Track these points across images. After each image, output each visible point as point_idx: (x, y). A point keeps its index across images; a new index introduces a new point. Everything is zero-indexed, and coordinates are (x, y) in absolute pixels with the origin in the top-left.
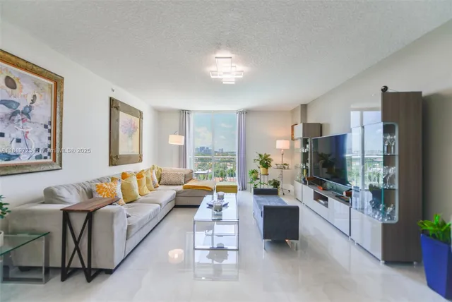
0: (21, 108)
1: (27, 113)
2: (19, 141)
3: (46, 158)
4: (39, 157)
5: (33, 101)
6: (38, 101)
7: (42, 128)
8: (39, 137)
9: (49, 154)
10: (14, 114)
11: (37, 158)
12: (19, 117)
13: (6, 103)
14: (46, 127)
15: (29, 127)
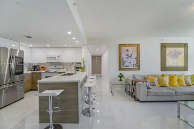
0: (129, 55)
1: (131, 56)
2: (129, 63)
3: (135, 67)
4: (134, 67)
5: (132, 53)
6: (133, 53)
7: (134, 59)
8: (134, 62)
9: (136, 66)
10: (128, 57)
11: (133, 67)
12: (129, 57)
13: (127, 55)
14: (135, 59)
15: (132, 60)
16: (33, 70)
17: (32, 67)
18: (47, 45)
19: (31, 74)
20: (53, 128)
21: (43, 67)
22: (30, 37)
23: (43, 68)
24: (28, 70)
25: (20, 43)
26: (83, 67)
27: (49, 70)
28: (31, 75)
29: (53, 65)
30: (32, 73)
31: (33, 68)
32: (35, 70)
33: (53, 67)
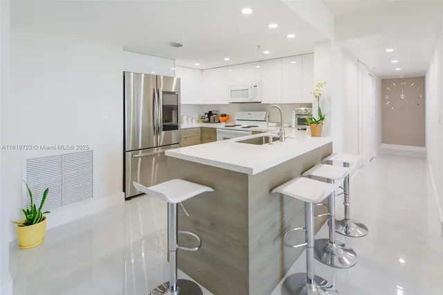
16: (207, 122)
17: (205, 114)
18: (226, 59)
19: (199, 129)
20: (175, 294)
21: (225, 115)
22: (179, 45)
23: (224, 118)
24: (198, 122)
25: (176, 61)
26: (317, 118)
27: (237, 123)
28: (199, 131)
29: (245, 110)
30: (201, 128)
31: (207, 116)
32: (209, 121)
33: (245, 115)
